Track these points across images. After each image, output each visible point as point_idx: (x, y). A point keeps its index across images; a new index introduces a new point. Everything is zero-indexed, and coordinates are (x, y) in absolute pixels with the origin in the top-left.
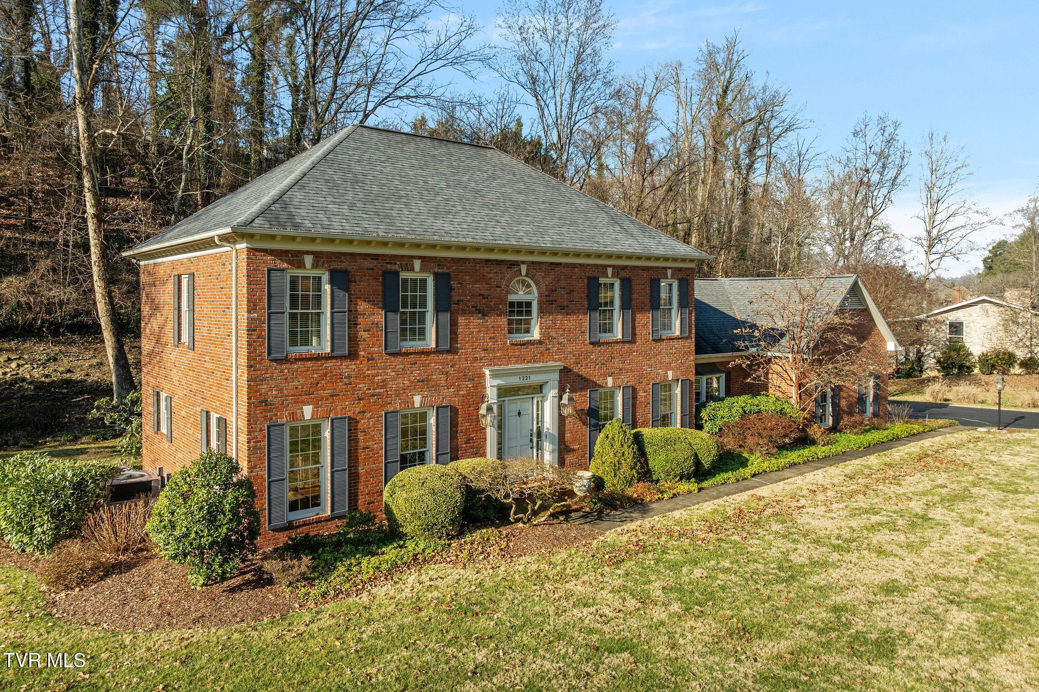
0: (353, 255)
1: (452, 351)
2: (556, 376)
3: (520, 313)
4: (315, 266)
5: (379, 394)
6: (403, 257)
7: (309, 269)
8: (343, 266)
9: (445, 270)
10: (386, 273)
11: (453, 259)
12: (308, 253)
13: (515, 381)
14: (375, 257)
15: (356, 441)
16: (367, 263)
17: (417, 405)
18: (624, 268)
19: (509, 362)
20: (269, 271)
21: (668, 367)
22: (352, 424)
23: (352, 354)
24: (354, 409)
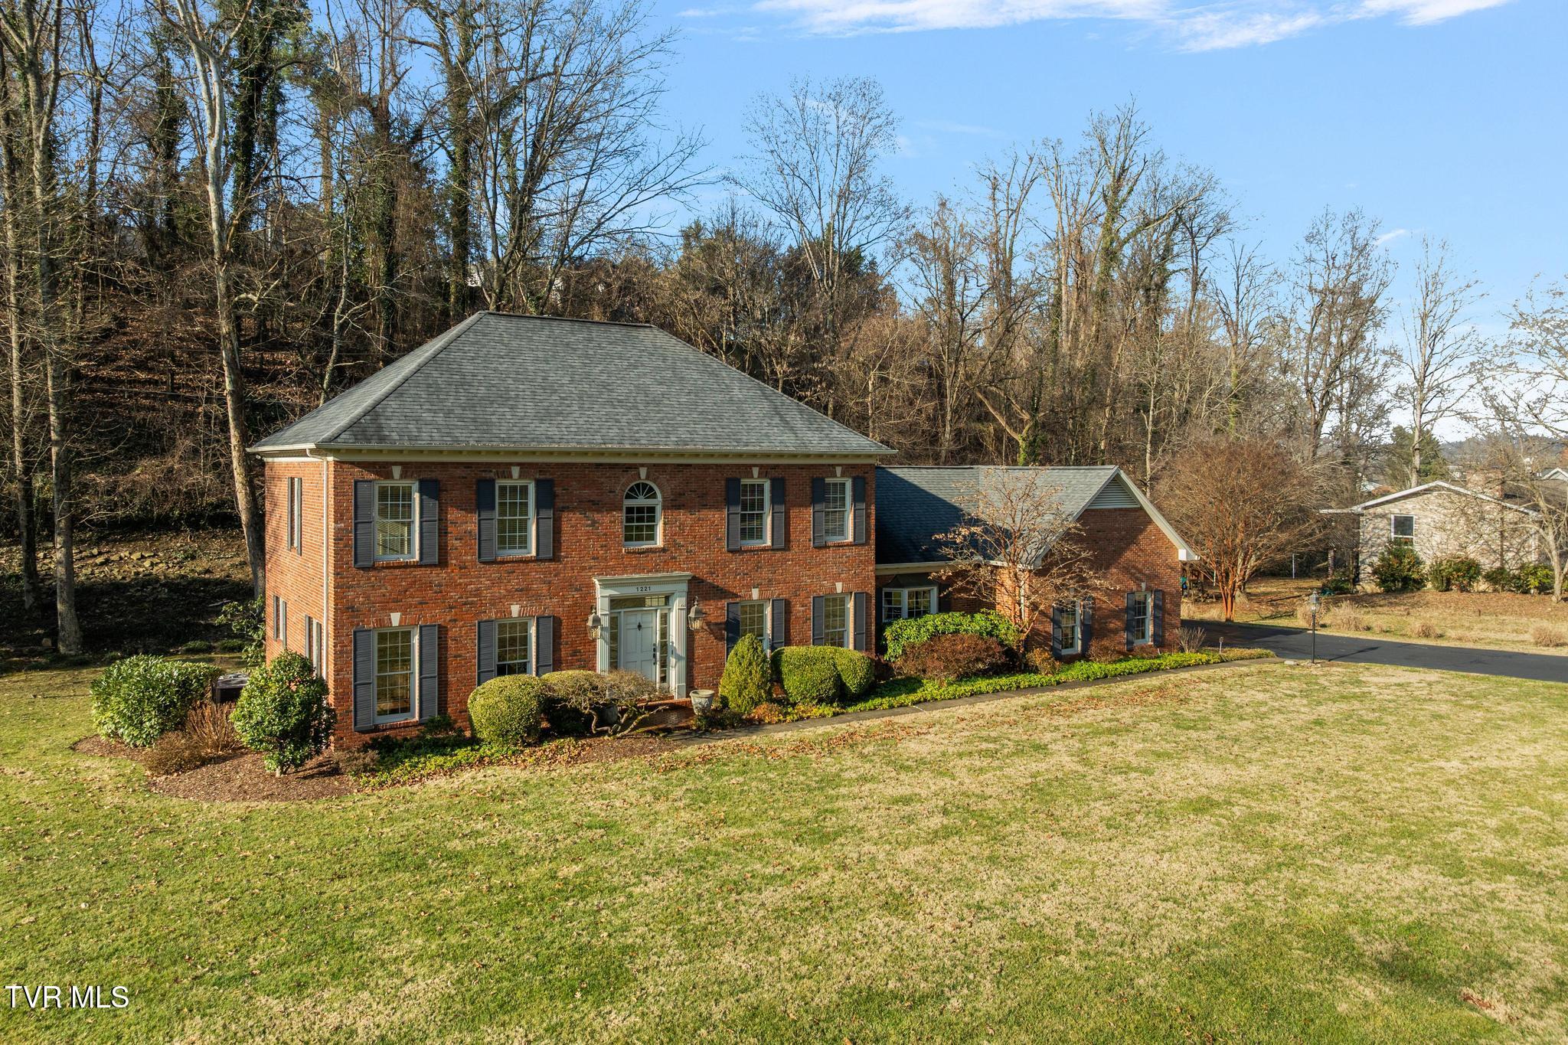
0: (443, 464)
1: (556, 559)
2: (684, 587)
3: (641, 519)
4: (403, 476)
5: (472, 603)
6: (499, 464)
7: (397, 480)
8: (434, 475)
9: (548, 476)
10: (480, 481)
11: (557, 464)
12: (396, 464)
13: (631, 591)
14: (468, 465)
15: (446, 648)
16: (458, 472)
17: (515, 614)
18: (775, 467)
19: (624, 571)
20: (356, 482)
21: (837, 578)
22: (442, 632)
23: (443, 562)
24: (445, 618)
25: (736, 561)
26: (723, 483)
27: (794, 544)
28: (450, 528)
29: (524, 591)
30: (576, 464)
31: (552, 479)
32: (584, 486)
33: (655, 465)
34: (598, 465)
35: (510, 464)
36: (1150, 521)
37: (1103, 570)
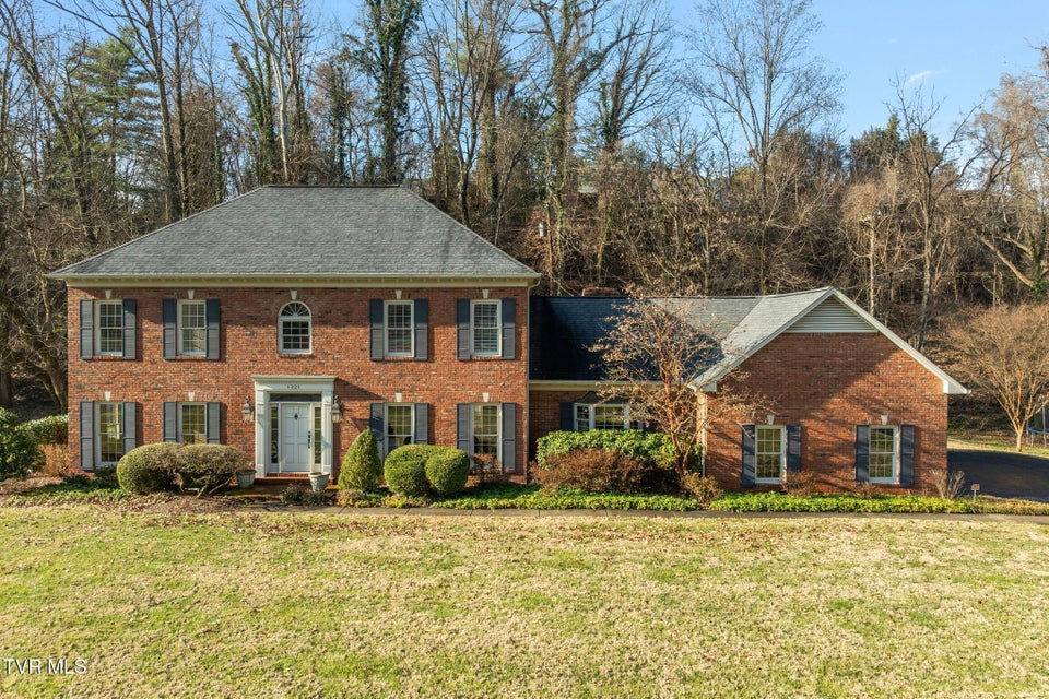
0: (140, 289)
2: (330, 387)
3: (295, 332)
4: (112, 297)
5: (160, 389)
6: (179, 288)
7: (109, 300)
8: (130, 297)
9: (216, 298)
10: (164, 301)
11: (223, 288)
12: (108, 288)
13: (283, 388)
14: (156, 289)
15: (142, 419)
16: (150, 294)
17: (191, 399)
18: (418, 290)
19: (278, 372)
20: (81, 301)
21: (485, 388)
22: (139, 407)
23: (139, 358)
24: (141, 398)
25: (379, 369)
26: (367, 304)
27: (438, 356)
28: (145, 335)
29: (198, 383)
30: (237, 289)
31: (219, 300)
32: (244, 306)
33: (304, 289)
34: (256, 289)
35: (188, 289)
36: (896, 349)
37: (818, 398)
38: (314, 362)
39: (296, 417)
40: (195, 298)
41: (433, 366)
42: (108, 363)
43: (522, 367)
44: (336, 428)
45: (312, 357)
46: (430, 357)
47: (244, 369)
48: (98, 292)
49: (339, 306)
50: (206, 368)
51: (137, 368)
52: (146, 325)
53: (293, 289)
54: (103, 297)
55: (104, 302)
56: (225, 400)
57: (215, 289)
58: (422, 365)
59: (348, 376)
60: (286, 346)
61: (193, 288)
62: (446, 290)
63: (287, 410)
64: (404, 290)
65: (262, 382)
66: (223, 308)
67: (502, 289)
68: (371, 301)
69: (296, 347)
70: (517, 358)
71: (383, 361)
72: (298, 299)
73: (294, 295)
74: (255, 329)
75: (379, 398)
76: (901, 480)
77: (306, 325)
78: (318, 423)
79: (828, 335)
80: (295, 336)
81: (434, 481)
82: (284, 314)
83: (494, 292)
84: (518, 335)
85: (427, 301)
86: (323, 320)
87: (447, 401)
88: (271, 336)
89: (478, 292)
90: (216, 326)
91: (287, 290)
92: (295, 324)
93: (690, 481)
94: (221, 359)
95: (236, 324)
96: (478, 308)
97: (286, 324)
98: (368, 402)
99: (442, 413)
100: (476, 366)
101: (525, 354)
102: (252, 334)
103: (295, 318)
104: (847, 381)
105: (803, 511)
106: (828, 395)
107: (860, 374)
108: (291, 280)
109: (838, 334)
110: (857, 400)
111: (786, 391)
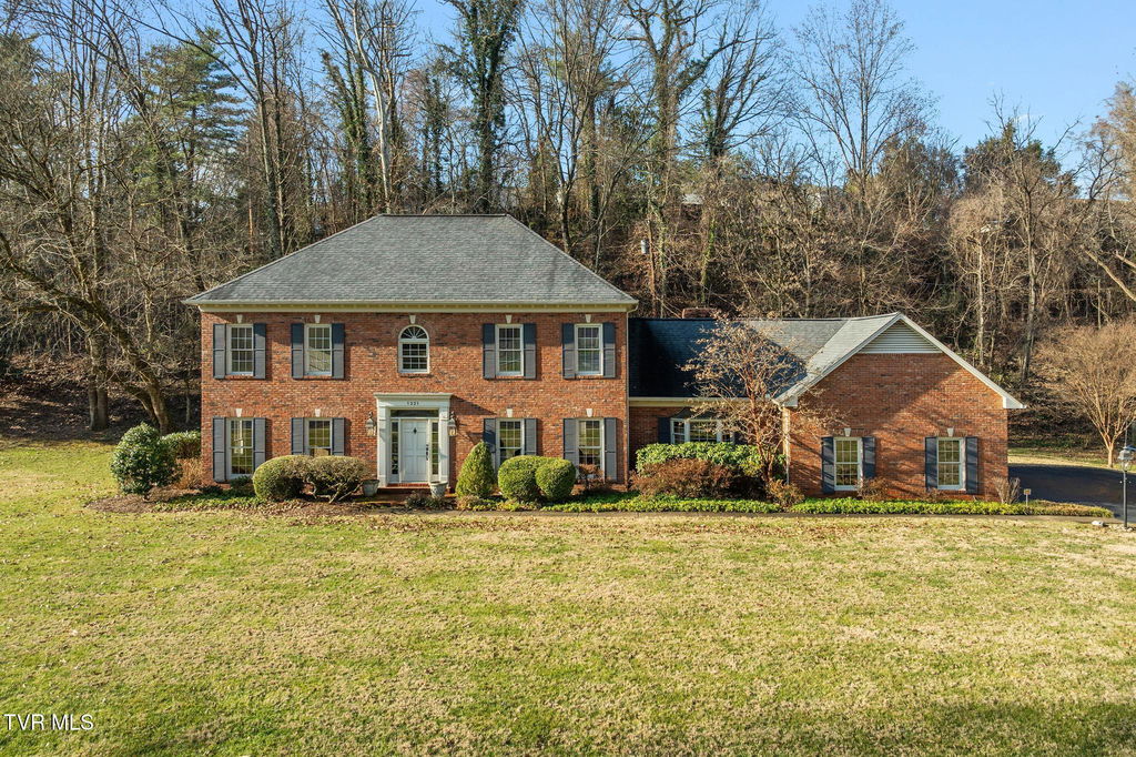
0: (269, 314)
2: (447, 404)
3: (414, 353)
4: (244, 322)
5: (288, 406)
6: (306, 314)
7: (240, 323)
8: (263, 321)
9: (342, 322)
10: (294, 325)
11: (348, 314)
12: (239, 313)
13: (403, 405)
14: (285, 314)
15: (271, 434)
16: (279, 319)
17: (318, 415)
18: (527, 315)
19: (399, 389)
20: (214, 325)
21: (588, 404)
22: (268, 423)
23: (268, 378)
24: (270, 414)
25: (491, 388)
26: (480, 327)
27: (545, 376)
28: (274, 356)
29: (324, 400)
30: (361, 313)
31: (344, 325)
32: (368, 329)
33: (422, 314)
34: (377, 314)
35: (314, 313)
36: (959, 367)
37: (889, 412)
38: (431, 381)
39: (415, 431)
40: (321, 322)
41: (541, 384)
42: (239, 382)
43: (622, 385)
44: (452, 441)
45: (430, 376)
46: (538, 376)
47: (367, 387)
48: (231, 317)
49: (455, 329)
50: (332, 387)
51: (266, 387)
52: (275, 346)
53: (412, 314)
54: (235, 321)
55: (235, 326)
56: (350, 416)
57: (340, 314)
58: (531, 383)
59: (463, 393)
60: (406, 367)
61: (319, 313)
62: (552, 315)
63: (406, 425)
64: (513, 314)
65: (383, 399)
66: (348, 331)
67: (603, 314)
68: (484, 325)
69: (415, 367)
70: (617, 376)
71: (495, 379)
72: (416, 323)
73: (413, 319)
74: (377, 350)
75: (492, 413)
76: (967, 487)
77: (423, 346)
78: (435, 437)
79: (897, 355)
80: (414, 357)
81: (544, 488)
82: (403, 336)
83: (596, 317)
84: (618, 355)
85: (534, 325)
86: (439, 342)
87: (554, 417)
88: (392, 356)
89: (581, 317)
90: (340, 347)
91: (407, 315)
92: (414, 346)
93: (774, 486)
94: (346, 378)
95: (360, 345)
96: (581, 330)
97: (405, 346)
98: (482, 417)
99: (549, 427)
100: (580, 384)
101: (625, 373)
102: (375, 354)
103: (414, 340)
104: (914, 396)
105: (873, 512)
106: (899, 409)
107: (926, 390)
108: (410, 306)
109: (906, 355)
110: (923, 414)
111: (861, 406)
